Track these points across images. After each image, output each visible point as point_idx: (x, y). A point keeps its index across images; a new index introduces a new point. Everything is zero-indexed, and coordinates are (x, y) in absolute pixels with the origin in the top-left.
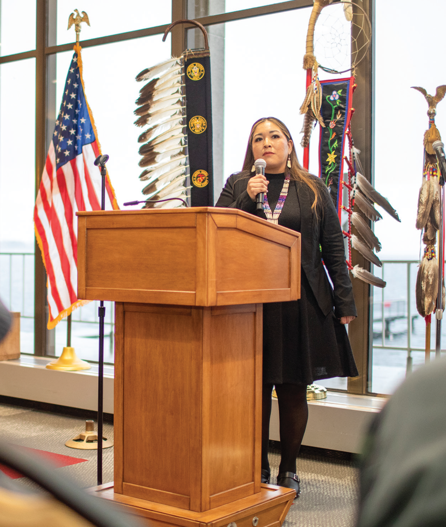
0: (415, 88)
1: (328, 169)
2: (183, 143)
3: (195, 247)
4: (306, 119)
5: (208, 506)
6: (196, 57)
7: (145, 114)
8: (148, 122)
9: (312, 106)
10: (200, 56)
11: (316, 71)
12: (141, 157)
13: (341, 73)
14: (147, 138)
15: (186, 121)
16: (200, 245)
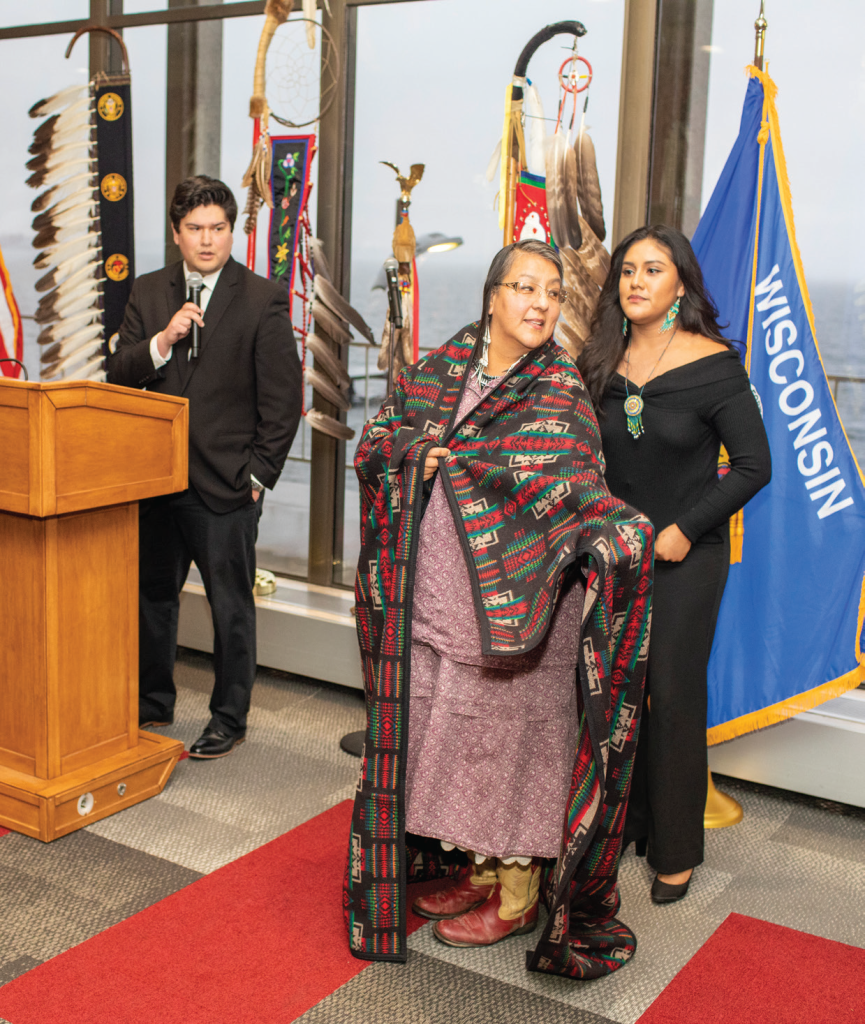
0: (386, 163)
1: (278, 269)
2: (94, 213)
3: (26, 434)
4: (250, 193)
5: (58, 772)
6: (112, 84)
7: (40, 168)
8: (45, 181)
9: (257, 176)
10: (118, 83)
11: (266, 120)
12: (35, 234)
13: (299, 126)
14: (44, 204)
15: (97, 181)
16: (33, 433)
